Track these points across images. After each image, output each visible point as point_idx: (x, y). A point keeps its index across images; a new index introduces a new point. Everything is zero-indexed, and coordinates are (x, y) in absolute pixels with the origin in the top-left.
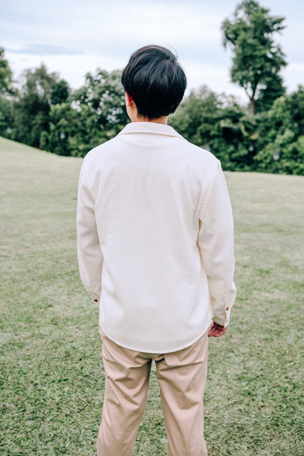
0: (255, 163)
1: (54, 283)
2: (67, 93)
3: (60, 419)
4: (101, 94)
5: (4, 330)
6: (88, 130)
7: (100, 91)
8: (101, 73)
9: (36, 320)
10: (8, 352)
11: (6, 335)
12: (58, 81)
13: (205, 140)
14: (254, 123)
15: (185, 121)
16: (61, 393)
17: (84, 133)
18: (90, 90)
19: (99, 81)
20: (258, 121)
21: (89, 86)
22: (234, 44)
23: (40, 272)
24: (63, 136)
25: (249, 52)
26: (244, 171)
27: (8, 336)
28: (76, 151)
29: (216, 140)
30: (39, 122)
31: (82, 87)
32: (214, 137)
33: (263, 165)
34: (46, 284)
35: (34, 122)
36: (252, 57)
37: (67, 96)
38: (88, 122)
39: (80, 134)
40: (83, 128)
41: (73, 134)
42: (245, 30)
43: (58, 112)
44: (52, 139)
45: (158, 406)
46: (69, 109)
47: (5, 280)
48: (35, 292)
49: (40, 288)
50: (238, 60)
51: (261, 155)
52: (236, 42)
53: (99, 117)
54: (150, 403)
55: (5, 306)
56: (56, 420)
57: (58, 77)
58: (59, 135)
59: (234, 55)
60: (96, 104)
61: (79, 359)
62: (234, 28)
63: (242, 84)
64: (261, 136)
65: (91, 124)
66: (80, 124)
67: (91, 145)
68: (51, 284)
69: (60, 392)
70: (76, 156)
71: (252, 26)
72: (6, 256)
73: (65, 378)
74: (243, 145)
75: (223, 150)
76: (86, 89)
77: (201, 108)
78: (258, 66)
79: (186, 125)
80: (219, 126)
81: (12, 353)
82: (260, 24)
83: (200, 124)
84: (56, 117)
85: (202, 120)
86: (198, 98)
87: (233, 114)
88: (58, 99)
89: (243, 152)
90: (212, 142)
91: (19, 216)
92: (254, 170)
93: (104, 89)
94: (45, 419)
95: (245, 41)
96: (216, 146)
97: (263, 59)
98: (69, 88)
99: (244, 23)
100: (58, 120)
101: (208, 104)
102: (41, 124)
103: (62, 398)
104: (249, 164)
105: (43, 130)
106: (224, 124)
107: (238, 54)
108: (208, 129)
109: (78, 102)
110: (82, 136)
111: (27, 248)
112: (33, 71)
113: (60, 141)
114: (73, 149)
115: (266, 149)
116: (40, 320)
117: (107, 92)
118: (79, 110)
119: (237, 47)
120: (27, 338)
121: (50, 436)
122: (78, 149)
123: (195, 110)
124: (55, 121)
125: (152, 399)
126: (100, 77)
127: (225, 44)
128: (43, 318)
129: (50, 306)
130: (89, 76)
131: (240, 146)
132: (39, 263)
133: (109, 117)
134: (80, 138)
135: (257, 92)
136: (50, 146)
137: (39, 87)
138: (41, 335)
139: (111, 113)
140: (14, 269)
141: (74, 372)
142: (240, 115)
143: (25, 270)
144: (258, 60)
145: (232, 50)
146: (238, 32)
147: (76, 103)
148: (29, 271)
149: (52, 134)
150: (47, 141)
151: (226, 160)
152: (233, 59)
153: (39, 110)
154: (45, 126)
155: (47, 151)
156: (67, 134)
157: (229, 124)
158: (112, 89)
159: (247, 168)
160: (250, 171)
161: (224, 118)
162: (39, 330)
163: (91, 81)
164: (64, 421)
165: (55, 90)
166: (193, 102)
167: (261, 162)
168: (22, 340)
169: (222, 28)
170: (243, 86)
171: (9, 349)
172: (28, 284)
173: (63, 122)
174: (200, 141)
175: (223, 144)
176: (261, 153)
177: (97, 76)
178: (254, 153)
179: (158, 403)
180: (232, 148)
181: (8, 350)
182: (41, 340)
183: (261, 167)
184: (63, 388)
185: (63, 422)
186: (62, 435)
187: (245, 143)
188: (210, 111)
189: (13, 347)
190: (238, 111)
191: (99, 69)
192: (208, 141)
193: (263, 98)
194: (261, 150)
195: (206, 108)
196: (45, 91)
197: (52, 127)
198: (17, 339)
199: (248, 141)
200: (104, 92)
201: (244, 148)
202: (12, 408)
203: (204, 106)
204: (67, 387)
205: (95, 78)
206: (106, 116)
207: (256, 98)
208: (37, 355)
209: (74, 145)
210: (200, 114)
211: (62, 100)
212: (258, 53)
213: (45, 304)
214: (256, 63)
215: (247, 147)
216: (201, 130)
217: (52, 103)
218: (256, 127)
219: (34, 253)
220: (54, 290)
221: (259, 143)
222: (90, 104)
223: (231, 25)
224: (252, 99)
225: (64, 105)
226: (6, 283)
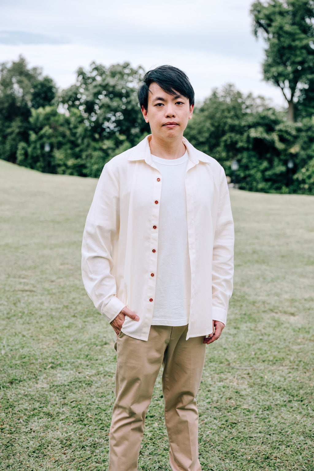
0: (296, 183)
1: (100, 320)
2: (53, 93)
3: (160, 453)
4: (96, 95)
5: (63, 368)
6: (79, 141)
7: (96, 90)
8: (96, 69)
9: (96, 357)
10: (77, 390)
11: (68, 373)
12: (40, 78)
13: (231, 154)
14: (294, 133)
15: (205, 129)
16: (151, 429)
17: (74, 144)
18: (82, 90)
19: (94, 79)
20: (299, 130)
21: (81, 84)
22: (267, 32)
23: (79, 308)
24: (47, 149)
25: (287, 42)
26: (281, 193)
27: (70, 373)
28: (63, 168)
29: (245, 154)
30: (17, 130)
31: (72, 86)
32: (242, 149)
33: (306, 186)
34: (91, 321)
35: (9, 130)
36: (290, 48)
37: (53, 98)
38: (80, 130)
39: (68, 146)
40: (73, 139)
41: (60, 145)
42: (281, 14)
43: (41, 118)
44: (32, 153)
45: (262, 442)
46: (54, 114)
47: (41, 317)
48: (82, 329)
49: (86, 325)
50: (273, 52)
51: (303, 174)
52: (270, 29)
53: (93, 124)
54: (251, 439)
55: (54, 344)
56: (155, 454)
57: (40, 74)
58: (42, 147)
59: (266, 46)
60: (90, 107)
61: (160, 396)
62: (267, 12)
63: (277, 83)
64: (303, 148)
65: (83, 133)
66: (68, 133)
67: (82, 159)
68: (97, 321)
69: (149, 428)
70: (64, 173)
71: (291, 8)
72: (31, 291)
73: (151, 415)
74: (280, 160)
75: (255, 167)
76: (77, 88)
77: (226, 114)
78: (299, 59)
79: (207, 135)
80: (248, 137)
81: (81, 391)
82: (300, 6)
83: (224, 133)
84: (39, 125)
85: (227, 128)
86: (221, 100)
87: (266, 121)
88: (41, 102)
89: (280, 169)
90: (239, 156)
91: (26, 245)
92: (295, 192)
93: (99, 88)
94: (143, 452)
95: (281, 28)
96: (244, 161)
97: (304, 51)
98: (55, 88)
99: (280, 6)
100: (41, 129)
101: (234, 108)
102: (19, 134)
103: (154, 433)
104: (287, 185)
105: (20, 141)
106: (254, 133)
107: (272, 46)
108: (234, 139)
109: (66, 106)
110: (71, 149)
111: (52, 281)
112: (9, 65)
113: (43, 155)
114: (59, 165)
115: (310, 166)
116: (100, 357)
117: (104, 92)
118: (67, 114)
119: (271, 36)
120: (93, 375)
121: (155, 468)
122: (65, 165)
123: (218, 115)
124: (37, 129)
125: (253, 435)
126: (95, 73)
127: (256, 33)
128: (103, 356)
129: (106, 344)
130: (81, 73)
131: (276, 161)
132: (74, 299)
133: (106, 124)
134: (69, 151)
135: (298, 93)
136: (30, 161)
137: (16, 86)
138: (108, 373)
139: (108, 120)
140: (46, 304)
141: (159, 408)
142: (276, 122)
143: (61, 306)
144: (298, 52)
145: (265, 39)
146: (272, 17)
147: (63, 106)
148: (67, 307)
149: (33, 146)
150: (26, 154)
151: (258, 179)
152: (266, 51)
153: (17, 115)
154: (24, 136)
155: (26, 166)
156: (52, 146)
157: (261, 133)
158: (111, 89)
159: (284, 189)
160: (290, 193)
161: (255, 125)
162: (103, 368)
163: (83, 78)
164: (165, 454)
165: (37, 90)
166: (215, 106)
167: (304, 181)
168: (87, 377)
169: (252, 11)
170: (279, 85)
171: (77, 386)
172: (71, 321)
173: (46, 131)
174: (224, 154)
175: (254, 159)
176: (304, 170)
177: (91, 72)
178: (295, 170)
179: (260, 439)
180: (265, 164)
181: (76, 388)
182: (110, 378)
183: (304, 189)
184: (152, 424)
185: (163, 456)
186: (167, 467)
187: (282, 157)
188: (237, 116)
189: (80, 384)
190: (273, 117)
191: (94, 63)
192: (235, 155)
193: (304, 100)
194: (303, 167)
195: (232, 113)
196: (24, 91)
197: (33, 136)
198: (83, 377)
199: (285, 155)
200: (99, 93)
201: (281, 163)
202: (102, 443)
203: (229, 111)
204: (156, 423)
205: (89, 75)
206: (103, 123)
207: (295, 100)
208: (111, 392)
209: (61, 160)
210: (224, 120)
211: (46, 103)
212: (297, 43)
213: (99, 342)
214: (296, 56)
215: (285, 163)
216: (226, 141)
217: (33, 106)
218: (296, 138)
219: (63, 288)
220: (104, 328)
221: (300, 157)
222: (82, 108)
223: (264, 8)
224: (290, 102)
225: (48, 109)
226: (44, 319)
